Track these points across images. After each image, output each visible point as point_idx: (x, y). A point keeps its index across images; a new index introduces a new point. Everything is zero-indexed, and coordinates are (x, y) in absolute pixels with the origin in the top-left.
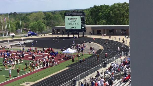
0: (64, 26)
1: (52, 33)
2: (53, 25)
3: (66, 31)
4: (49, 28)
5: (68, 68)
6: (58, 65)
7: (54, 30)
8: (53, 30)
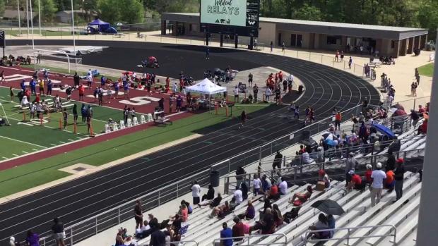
0: (198, 14)
1: (160, 32)
2: (164, 7)
3: (202, 30)
4: (153, 15)
5: (197, 136)
6: (170, 123)
7: (167, 22)
8: (164, 23)
